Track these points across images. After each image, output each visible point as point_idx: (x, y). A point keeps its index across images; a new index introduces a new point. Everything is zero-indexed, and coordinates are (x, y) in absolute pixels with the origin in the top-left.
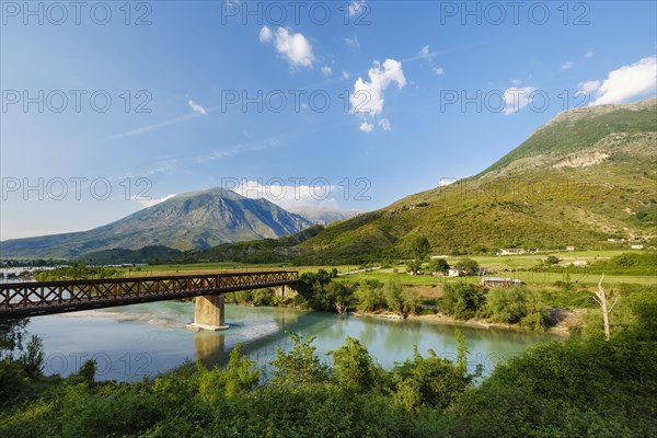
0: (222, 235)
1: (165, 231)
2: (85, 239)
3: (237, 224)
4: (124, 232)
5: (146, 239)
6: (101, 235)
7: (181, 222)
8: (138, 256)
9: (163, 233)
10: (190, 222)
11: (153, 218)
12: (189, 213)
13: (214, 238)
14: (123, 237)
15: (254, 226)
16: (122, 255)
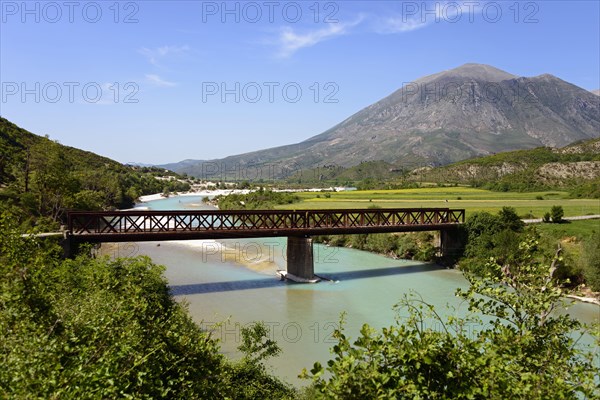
1: (391, 138)
2: (297, 154)
3: (500, 123)
4: (341, 142)
5: (366, 151)
6: (315, 148)
7: (413, 124)
8: (351, 176)
9: (389, 142)
10: (426, 122)
11: (376, 121)
12: (426, 110)
13: (462, 147)
14: (339, 149)
15: (531, 125)
16: (334, 175)
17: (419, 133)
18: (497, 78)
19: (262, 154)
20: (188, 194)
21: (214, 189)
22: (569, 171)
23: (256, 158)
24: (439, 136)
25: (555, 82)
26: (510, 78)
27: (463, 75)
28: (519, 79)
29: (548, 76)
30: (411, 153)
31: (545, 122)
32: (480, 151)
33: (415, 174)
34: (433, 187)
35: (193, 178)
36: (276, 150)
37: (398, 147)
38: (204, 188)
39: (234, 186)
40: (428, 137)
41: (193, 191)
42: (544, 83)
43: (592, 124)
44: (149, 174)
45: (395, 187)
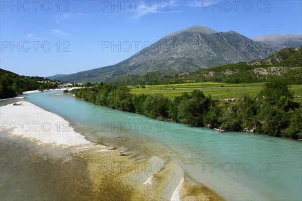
0: (199, 62)
1: (160, 62)
2: (113, 70)
3: (211, 54)
4: (135, 64)
5: (148, 68)
6: (122, 67)
7: (170, 54)
8: (143, 80)
9: (158, 63)
10: (176, 54)
11: (152, 53)
12: (176, 48)
13: (194, 65)
14: (134, 67)
15: (225, 54)
16: (134, 79)
17: (173, 59)
18: (208, 33)
19: (96, 71)
20: (56, 89)
21: (71, 87)
22: (267, 72)
23: (93, 73)
24: (183, 60)
25: (235, 35)
26: (215, 32)
27: (193, 31)
28: (219, 33)
29: (232, 31)
30: (170, 68)
31: (232, 53)
32: (203, 67)
33: (181, 76)
34: (193, 82)
35: (59, 81)
36: (103, 69)
37: (163, 66)
38: (66, 87)
39: (83, 85)
40: (177, 61)
41: (59, 88)
42: (230, 35)
43: (253, 54)
44: (34, 80)
45: (172, 83)
